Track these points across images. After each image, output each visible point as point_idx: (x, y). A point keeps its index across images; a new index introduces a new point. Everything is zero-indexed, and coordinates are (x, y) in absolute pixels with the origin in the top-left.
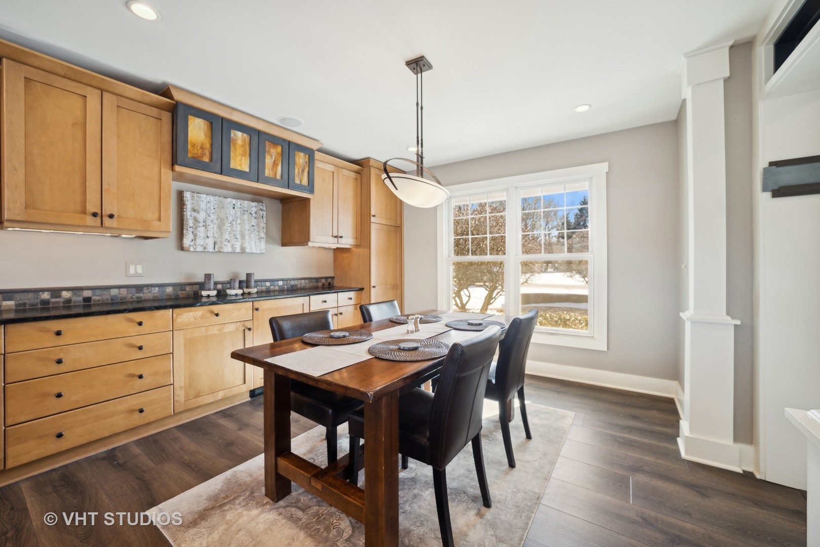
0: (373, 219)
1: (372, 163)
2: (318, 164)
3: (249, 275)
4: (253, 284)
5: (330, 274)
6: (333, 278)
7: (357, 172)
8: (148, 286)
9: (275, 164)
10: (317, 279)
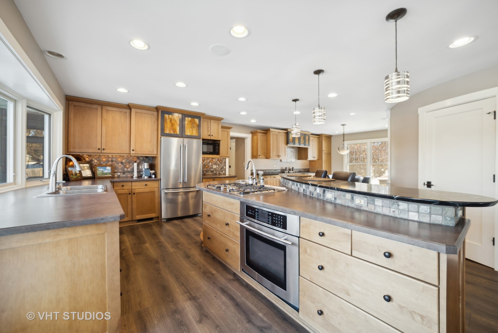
0: (323, 152)
1: (323, 135)
2: (310, 138)
3: (293, 168)
4: (294, 170)
5: (308, 168)
6: (309, 169)
7: (318, 138)
8: (277, 170)
9: (302, 140)
10: (305, 169)
